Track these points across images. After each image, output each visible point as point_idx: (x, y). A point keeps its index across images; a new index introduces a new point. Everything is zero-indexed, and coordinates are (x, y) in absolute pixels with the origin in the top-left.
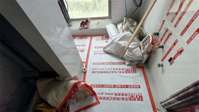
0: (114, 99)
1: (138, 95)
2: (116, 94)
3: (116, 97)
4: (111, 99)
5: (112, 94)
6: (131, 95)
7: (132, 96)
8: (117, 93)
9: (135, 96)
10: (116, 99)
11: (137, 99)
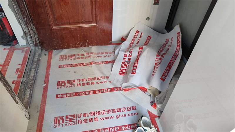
0: (98, 113)
1: (61, 124)
2: (96, 119)
3: (96, 116)
4: (103, 112)
5: (102, 119)
6: (72, 123)
7: (70, 121)
8: (94, 122)
9: (65, 121)
10: (95, 114)
11: (64, 118)
